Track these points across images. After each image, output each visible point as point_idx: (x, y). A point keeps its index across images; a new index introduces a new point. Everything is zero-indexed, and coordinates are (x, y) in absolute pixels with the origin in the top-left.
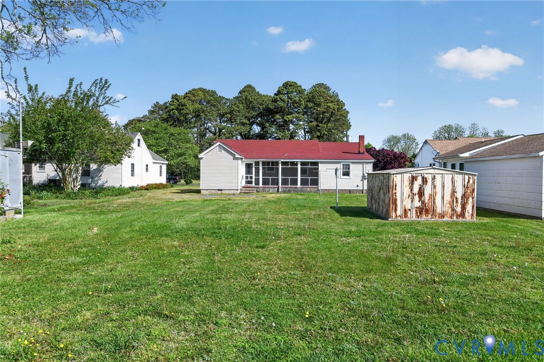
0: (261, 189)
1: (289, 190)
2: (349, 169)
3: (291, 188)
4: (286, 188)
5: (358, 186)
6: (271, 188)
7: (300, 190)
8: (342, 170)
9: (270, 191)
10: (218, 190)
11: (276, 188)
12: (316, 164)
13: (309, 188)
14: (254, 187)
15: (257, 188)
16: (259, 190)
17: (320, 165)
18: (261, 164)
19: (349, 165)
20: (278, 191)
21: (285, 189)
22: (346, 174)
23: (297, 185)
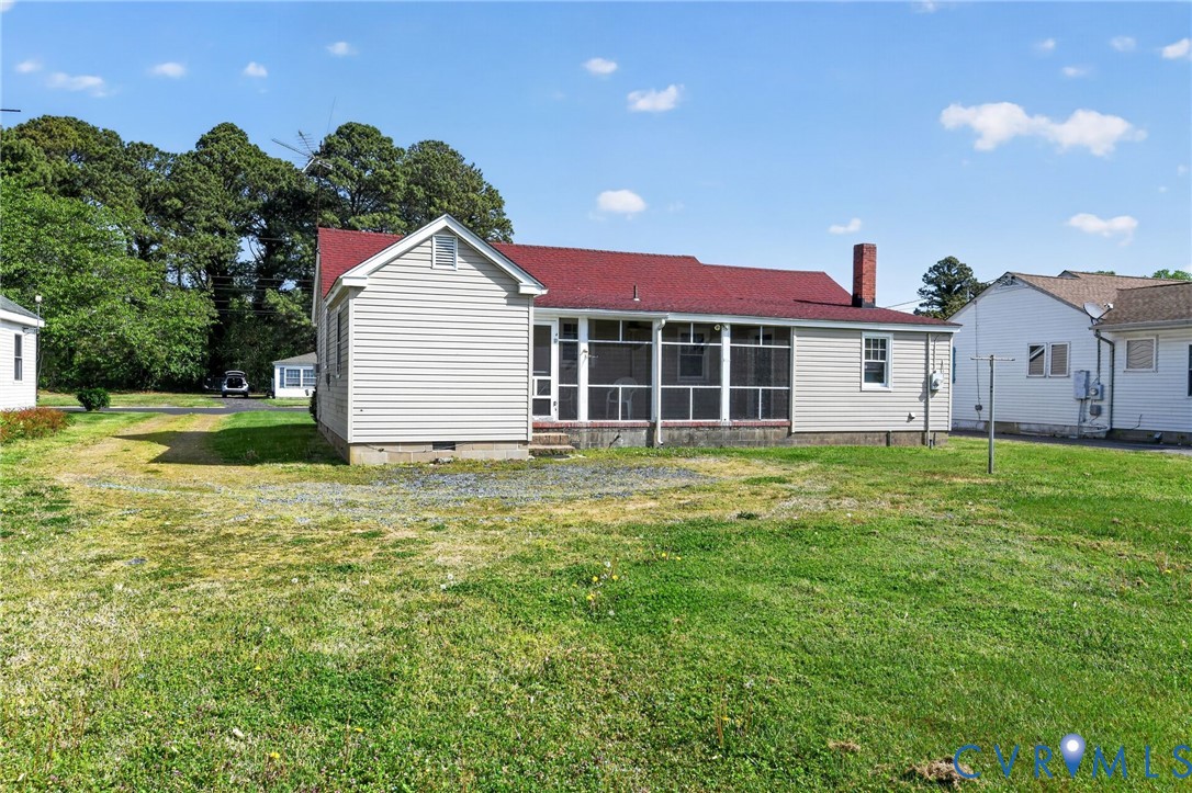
0: (585, 434)
1: (691, 437)
2: (883, 355)
3: (697, 427)
4: (681, 428)
5: (911, 418)
6: (625, 428)
7: (731, 437)
8: (864, 360)
9: (621, 440)
10: (437, 445)
11: (642, 428)
12: (784, 334)
13: (759, 425)
14: (558, 429)
15: (568, 429)
16: (576, 438)
17: (796, 340)
18: (583, 330)
19: (883, 343)
20: (650, 442)
21: (676, 433)
22: (876, 374)
23: (717, 415)
